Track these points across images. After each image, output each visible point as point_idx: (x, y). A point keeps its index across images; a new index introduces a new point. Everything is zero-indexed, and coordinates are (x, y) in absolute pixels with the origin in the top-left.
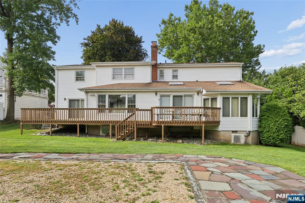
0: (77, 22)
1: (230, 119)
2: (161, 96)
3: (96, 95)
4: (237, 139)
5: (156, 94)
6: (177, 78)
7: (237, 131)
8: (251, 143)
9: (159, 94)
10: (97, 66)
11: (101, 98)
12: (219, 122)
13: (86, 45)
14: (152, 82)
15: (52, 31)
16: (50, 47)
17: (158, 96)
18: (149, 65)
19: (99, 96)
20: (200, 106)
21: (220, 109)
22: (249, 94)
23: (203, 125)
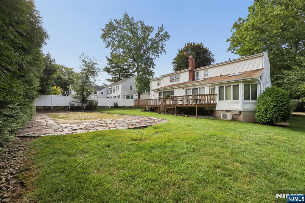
0: (166, 53)
1: (225, 102)
2: (186, 90)
3: (158, 92)
4: (225, 116)
5: (183, 89)
6: (208, 75)
7: (230, 111)
8: (242, 120)
9: (185, 88)
10: (163, 77)
11: (160, 94)
12: (215, 105)
13: (174, 63)
14: (189, 81)
15: (152, 63)
16: (152, 71)
17: (184, 90)
18: (187, 71)
19: (159, 93)
20: (209, 94)
21: (216, 95)
22: (239, 82)
23: (196, 106)
